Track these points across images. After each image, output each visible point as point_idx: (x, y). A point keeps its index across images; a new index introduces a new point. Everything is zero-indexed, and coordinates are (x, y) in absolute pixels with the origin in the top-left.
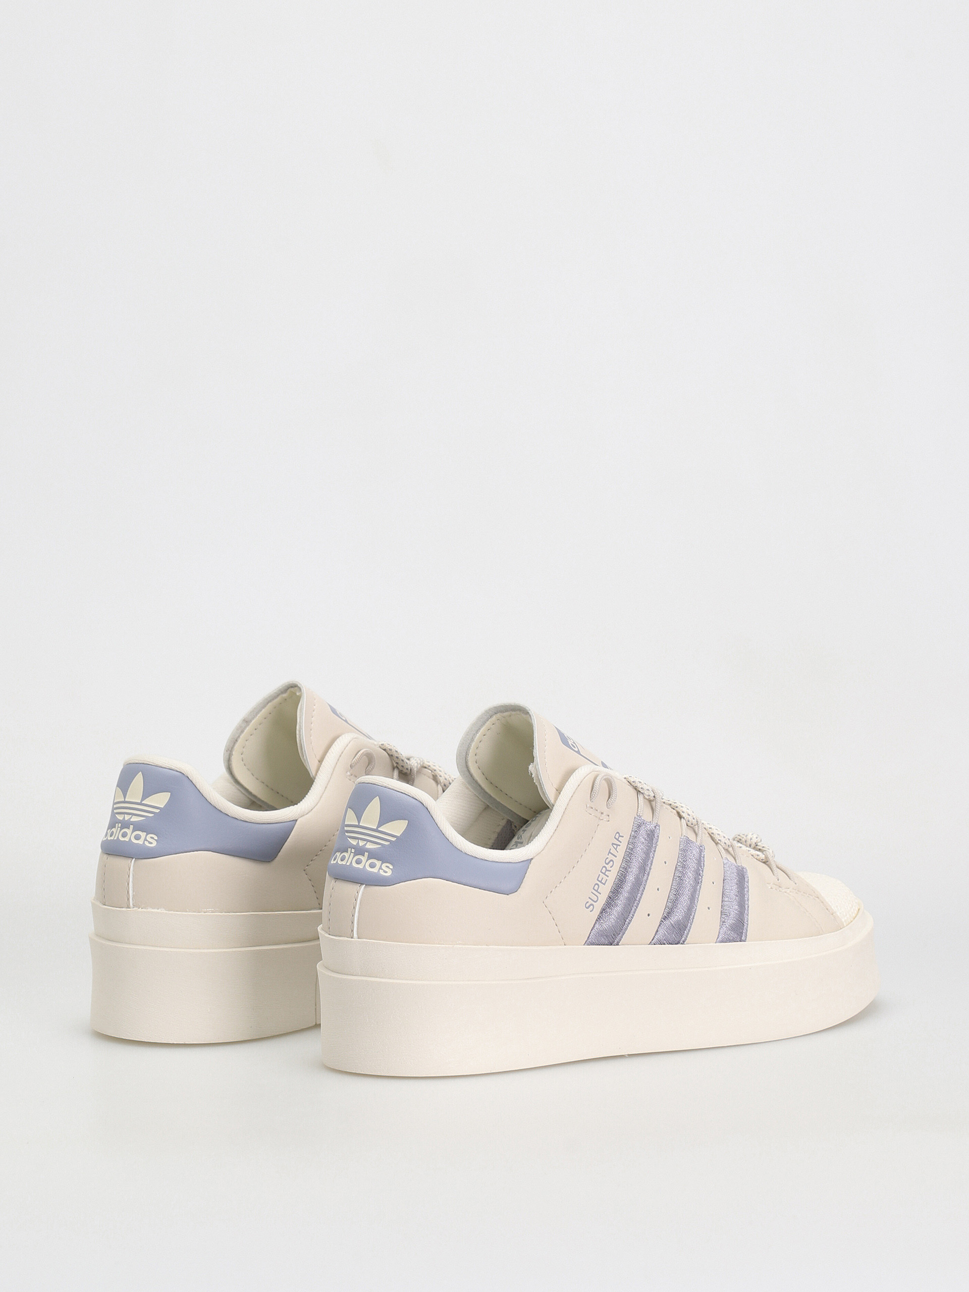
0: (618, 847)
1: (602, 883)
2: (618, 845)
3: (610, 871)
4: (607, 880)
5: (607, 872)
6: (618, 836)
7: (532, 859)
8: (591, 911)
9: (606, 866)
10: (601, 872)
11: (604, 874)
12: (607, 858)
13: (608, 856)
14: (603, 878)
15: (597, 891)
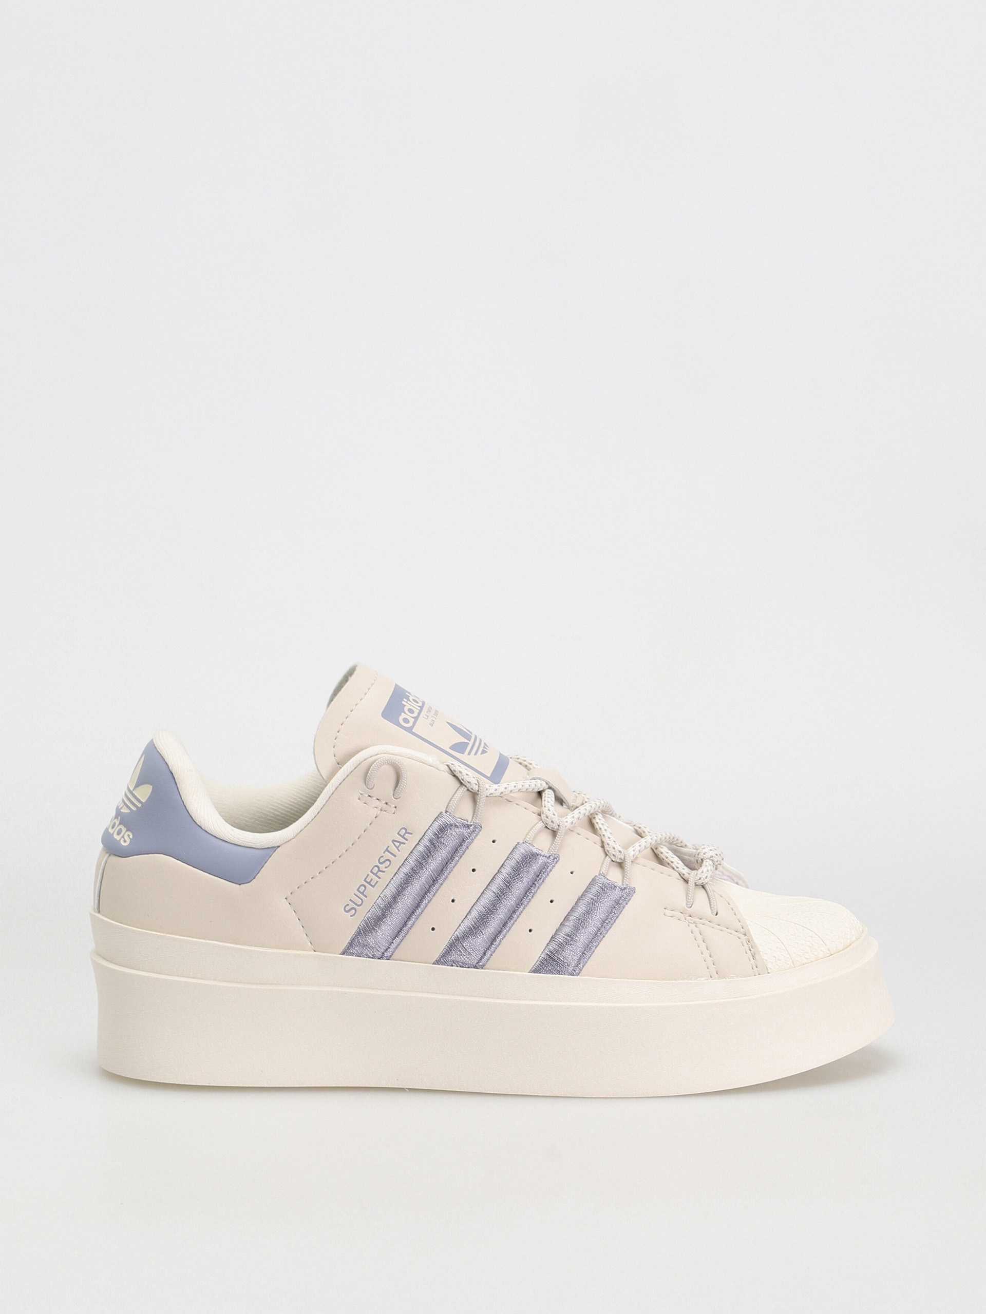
0: (402, 845)
1: (371, 885)
2: (401, 843)
3: (384, 872)
4: (377, 882)
5: (379, 873)
6: (405, 832)
7: (279, 847)
8: (351, 916)
9: (379, 864)
10: (371, 872)
11: (376, 874)
12: (382, 857)
13: (383, 855)
14: (372, 879)
15: (362, 893)
